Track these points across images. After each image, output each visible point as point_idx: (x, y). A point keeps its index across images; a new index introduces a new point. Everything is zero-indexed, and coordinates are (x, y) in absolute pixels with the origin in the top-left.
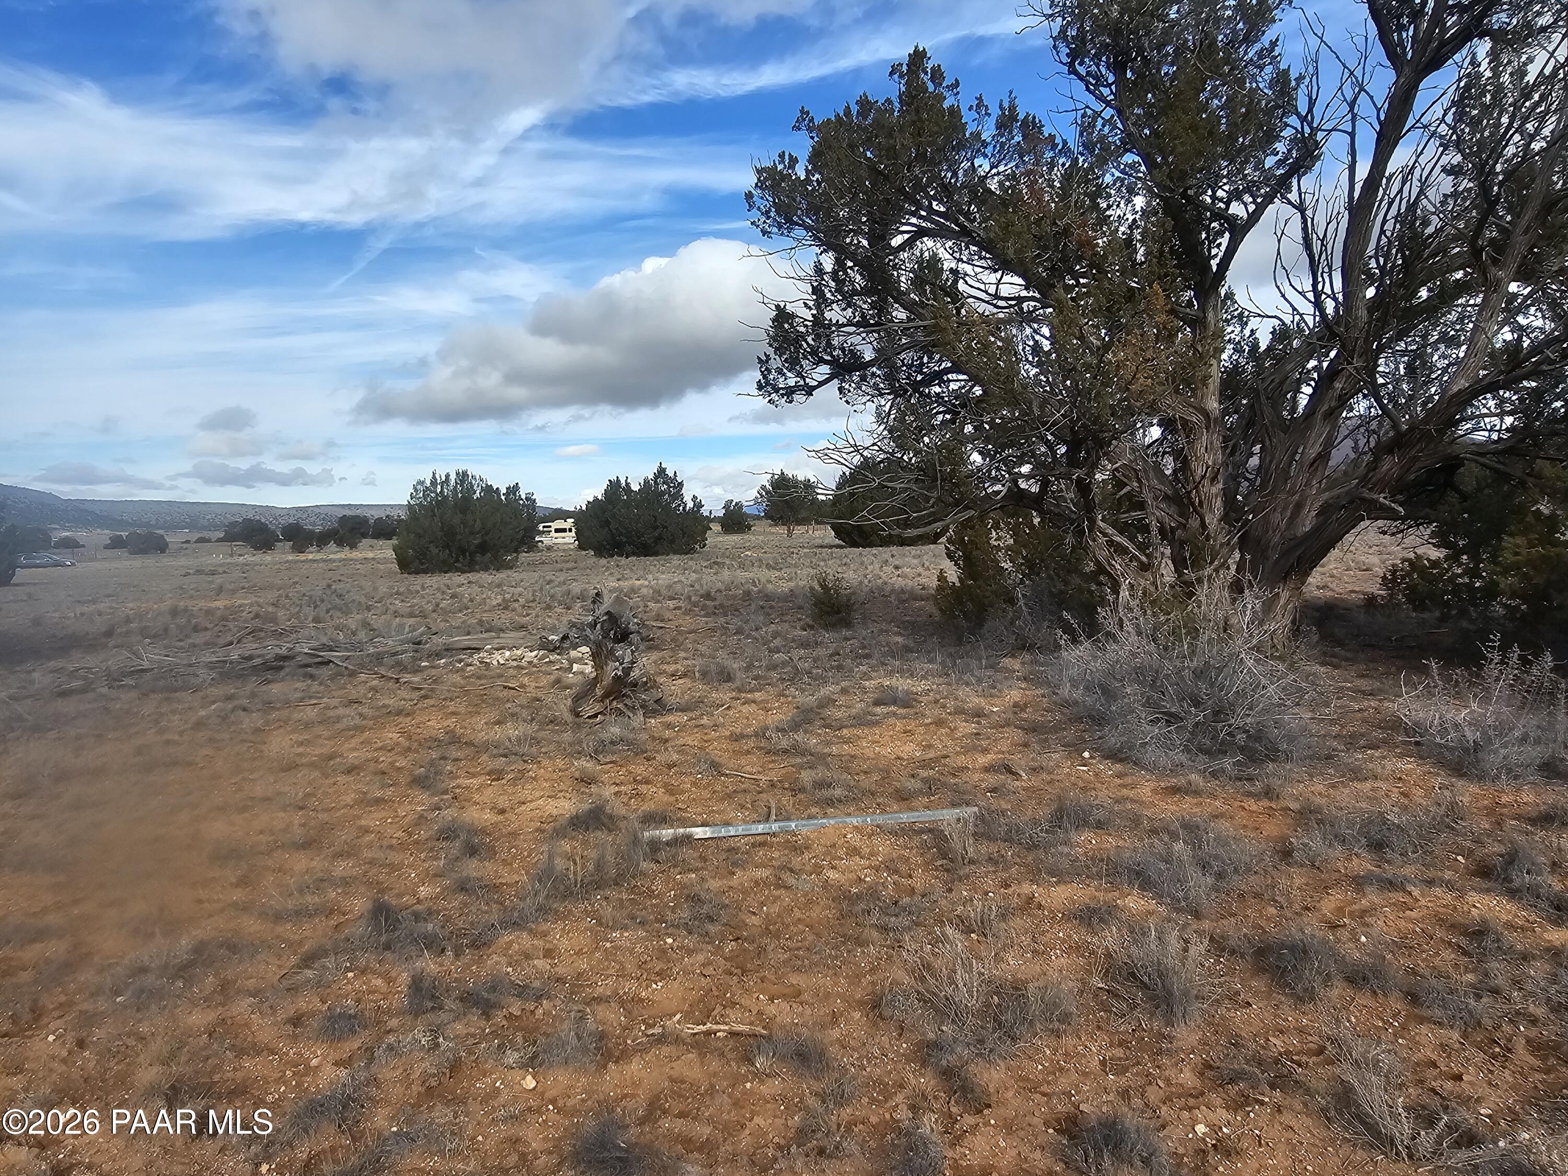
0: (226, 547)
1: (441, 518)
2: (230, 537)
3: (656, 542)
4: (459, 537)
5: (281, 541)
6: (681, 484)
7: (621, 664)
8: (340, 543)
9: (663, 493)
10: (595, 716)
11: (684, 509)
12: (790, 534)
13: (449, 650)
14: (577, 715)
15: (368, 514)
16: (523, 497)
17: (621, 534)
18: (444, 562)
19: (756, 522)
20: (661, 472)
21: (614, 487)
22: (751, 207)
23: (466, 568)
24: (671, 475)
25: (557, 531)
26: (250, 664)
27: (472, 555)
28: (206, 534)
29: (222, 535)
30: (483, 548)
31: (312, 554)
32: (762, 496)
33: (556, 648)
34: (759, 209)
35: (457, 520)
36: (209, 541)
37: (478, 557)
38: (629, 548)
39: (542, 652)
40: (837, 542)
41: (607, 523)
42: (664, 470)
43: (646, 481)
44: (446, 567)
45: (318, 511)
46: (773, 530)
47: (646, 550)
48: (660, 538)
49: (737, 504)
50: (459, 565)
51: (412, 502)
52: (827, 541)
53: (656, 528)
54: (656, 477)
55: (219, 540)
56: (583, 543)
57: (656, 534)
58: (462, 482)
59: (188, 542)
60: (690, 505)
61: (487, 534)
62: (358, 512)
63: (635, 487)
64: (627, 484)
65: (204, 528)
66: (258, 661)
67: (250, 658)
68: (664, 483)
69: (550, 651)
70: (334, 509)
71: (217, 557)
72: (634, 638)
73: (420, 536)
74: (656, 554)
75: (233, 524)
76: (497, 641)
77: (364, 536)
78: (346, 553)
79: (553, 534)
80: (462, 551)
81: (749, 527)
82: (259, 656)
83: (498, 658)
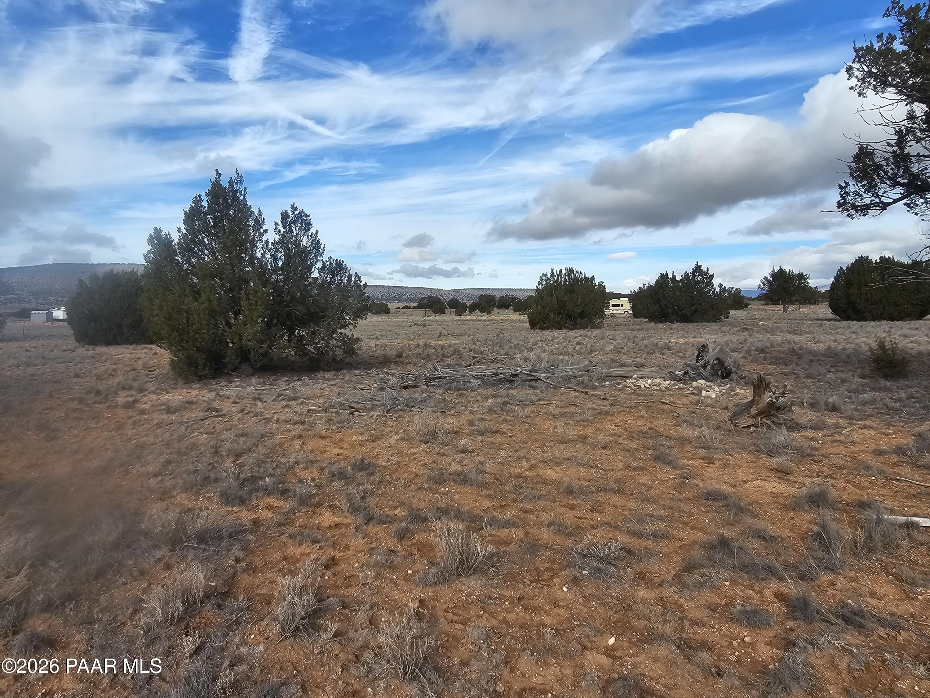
0: (421, 311)
1: (557, 297)
2: (420, 306)
3: (692, 314)
4: (568, 308)
5: (447, 308)
6: (712, 276)
7: (774, 394)
8: (482, 311)
9: (698, 282)
10: (749, 427)
11: (713, 292)
12: (785, 310)
13: (609, 377)
14: (735, 425)
15: (495, 293)
16: (597, 284)
17: (668, 308)
18: (558, 323)
19: (752, 302)
20: (698, 268)
21: (664, 277)
22: (850, 77)
23: (572, 327)
24: (705, 270)
25: (613, 305)
26: (497, 378)
27: (575, 319)
28: (408, 305)
29: (416, 304)
30: (582, 315)
31: (467, 317)
32: (764, 284)
33: (680, 380)
34: (857, 77)
35: (566, 298)
36: (410, 308)
37: (579, 321)
38: (674, 317)
39: (673, 382)
40: (833, 316)
41: (659, 301)
42: (700, 266)
43: (686, 275)
44: (559, 326)
45: (464, 291)
46: (765, 307)
47: (686, 319)
48: (695, 311)
49: (736, 290)
50: (566, 325)
51: (540, 287)
52: (826, 316)
53: (693, 305)
54: (694, 272)
55: (414, 307)
56: (637, 313)
57: (693, 308)
58: (569, 275)
59: (399, 308)
60: (718, 290)
61: (585, 306)
62: (487, 293)
63: (678, 278)
64: (674, 276)
65: (405, 301)
66: (501, 376)
67: (496, 374)
68: (699, 275)
69: (678, 381)
70: (473, 291)
71: (418, 316)
72: (734, 376)
73: (543, 307)
74: (692, 321)
75: (423, 299)
76: (639, 373)
77: (494, 306)
78: (485, 317)
79: (611, 308)
80: (569, 317)
81: (746, 306)
82: (501, 373)
83: (642, 383)
